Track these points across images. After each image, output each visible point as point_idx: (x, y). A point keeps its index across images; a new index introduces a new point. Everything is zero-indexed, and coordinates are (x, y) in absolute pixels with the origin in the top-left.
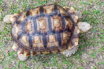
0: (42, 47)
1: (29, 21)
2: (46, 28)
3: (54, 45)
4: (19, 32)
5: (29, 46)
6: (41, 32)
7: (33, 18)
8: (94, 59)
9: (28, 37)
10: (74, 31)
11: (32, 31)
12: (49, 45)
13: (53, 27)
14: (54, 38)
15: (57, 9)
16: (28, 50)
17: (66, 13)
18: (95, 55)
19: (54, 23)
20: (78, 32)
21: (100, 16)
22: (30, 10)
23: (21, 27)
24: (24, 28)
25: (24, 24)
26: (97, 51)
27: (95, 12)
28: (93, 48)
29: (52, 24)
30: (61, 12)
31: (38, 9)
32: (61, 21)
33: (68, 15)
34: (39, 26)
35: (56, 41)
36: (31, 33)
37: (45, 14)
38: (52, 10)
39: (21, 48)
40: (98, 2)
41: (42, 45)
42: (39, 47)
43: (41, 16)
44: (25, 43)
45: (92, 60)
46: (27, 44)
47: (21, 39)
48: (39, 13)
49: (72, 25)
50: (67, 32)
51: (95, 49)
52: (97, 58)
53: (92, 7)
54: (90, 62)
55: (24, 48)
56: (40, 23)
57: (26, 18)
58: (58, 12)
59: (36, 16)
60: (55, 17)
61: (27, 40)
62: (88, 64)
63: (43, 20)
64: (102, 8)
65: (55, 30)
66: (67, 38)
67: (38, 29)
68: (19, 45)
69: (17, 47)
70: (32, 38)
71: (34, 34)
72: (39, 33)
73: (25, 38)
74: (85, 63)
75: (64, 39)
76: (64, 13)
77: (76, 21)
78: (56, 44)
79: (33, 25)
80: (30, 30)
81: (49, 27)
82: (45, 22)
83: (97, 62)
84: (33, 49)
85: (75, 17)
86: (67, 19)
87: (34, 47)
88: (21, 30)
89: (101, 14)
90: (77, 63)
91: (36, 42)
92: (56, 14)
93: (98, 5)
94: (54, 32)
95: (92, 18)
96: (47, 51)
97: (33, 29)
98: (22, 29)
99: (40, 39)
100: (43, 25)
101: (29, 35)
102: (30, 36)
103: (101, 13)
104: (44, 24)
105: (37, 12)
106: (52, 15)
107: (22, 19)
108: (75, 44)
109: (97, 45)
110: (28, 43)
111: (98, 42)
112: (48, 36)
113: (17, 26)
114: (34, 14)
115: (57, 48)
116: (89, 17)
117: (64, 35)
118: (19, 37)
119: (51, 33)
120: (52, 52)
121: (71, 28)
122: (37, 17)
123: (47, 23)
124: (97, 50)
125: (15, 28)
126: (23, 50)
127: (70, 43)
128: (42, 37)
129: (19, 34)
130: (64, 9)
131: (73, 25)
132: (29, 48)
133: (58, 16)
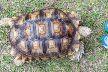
0: (41, 53)
1: (28, 25)
2: (45, 33)
3: (54, 51)
4: (18, 36)
5: (28, 52)
6: (40, 37)
7: (32, 22)
8: (93, 63)
9: (27, 42)
10: (74, 36)
11: (31, 36)
12: (49, 51)
13: (53, 32)
14: (54, 44)
15: (58, 13)
16: (27, 56)
17: (67, 18)
18: (94, 59)
19: (54, 28)
20: (79, 37)
21: (99, 19)
22: (29, 14)
23: (19, 32)
24: (22, 33)
25: (23, 28)
26: (96, 56)
27: (94, 15)
28: (91, 53)
29: (52, 29)
30: (62, 16)
31: (37, 13)
32: (61, 26)
33: (68, 20)
34: (39, 31)
35: (56, 47)
36: (30, 38)
37: (45, 18)
38: (53, 14)
39: (19, 53)
40: (97, 4)
41: (42, 51)
42: (38, 53)
43: (41, 20)
44: (24, 49)
45: (90, 65)
46: (25, 49)
47: (19, 44)
48: (39, 17)
49: (72, 30)
50: (68, 38)
51: (94, 53)
52: (96, 62)
53: (91, 9)
54: (89, 67)
55: (22, 53)
56: (39, 27)
57: (25, 22)
58: (59, 16)
59: (35, 21)
60: (55, 22)
61: (25, 45)
62: (87, 69)
63: (42, 24)
64: (101, 11)
65: (55, 35)
66: (67, 44)
67: (37, 34)
68: (17, 51)
69: (15, 52)
70: (31, 44)
71: (33, 39)
72: (39, 38)
73: (23, 43)
74: (84, 68)
75: (64, 45)
76: (65, 17)
77: (76, 26)
78: (56, 50)
79: (32, 30)
80: (29, 35)
81: (49, 32)
82: (45, 26)
83: (96, 67)
84: (32, 55)
85: (76, 22)
86: (68, 24)
87: (33, 53)
88: (20, 35)
89: (100, 17)
90: (75, 68)
91: (35, 48)
92: (56, 19)
93: (97, 7)
94: (54, 37)
95: (91, 21)
96: (46, 57)
97: (32, 34)
98: (21, 33)
99: (39, 44)
100: (42, 30)
101: (28, 40)
102: (28, 42)
103: (100, 15)
104: (44, 29)
105: (37, 16)
106: (52, 19)
107: (21, 23)
108: (75, 50)
109: (96, 49)
110: (27, 48)
111: (97, 46)
112: (48, 41)
113: (15, 30)
114: (33, 18)
115: (57, 54)
116: (87, 19)
117: (65, 41)
118: (18, 42)
119: (51, 39)
120: (51, 58)
121: (71, 34)
122: (37, 21)
123: (47, 28)
124: (96, 54)
125: (13, 32)
126: (22, 55)
127: (70, 49)
128: (41, 42)
129: (17, 38)
130: (64, 14)
131: (74, 30)
132: (27, 54)
133: (58, 20)
